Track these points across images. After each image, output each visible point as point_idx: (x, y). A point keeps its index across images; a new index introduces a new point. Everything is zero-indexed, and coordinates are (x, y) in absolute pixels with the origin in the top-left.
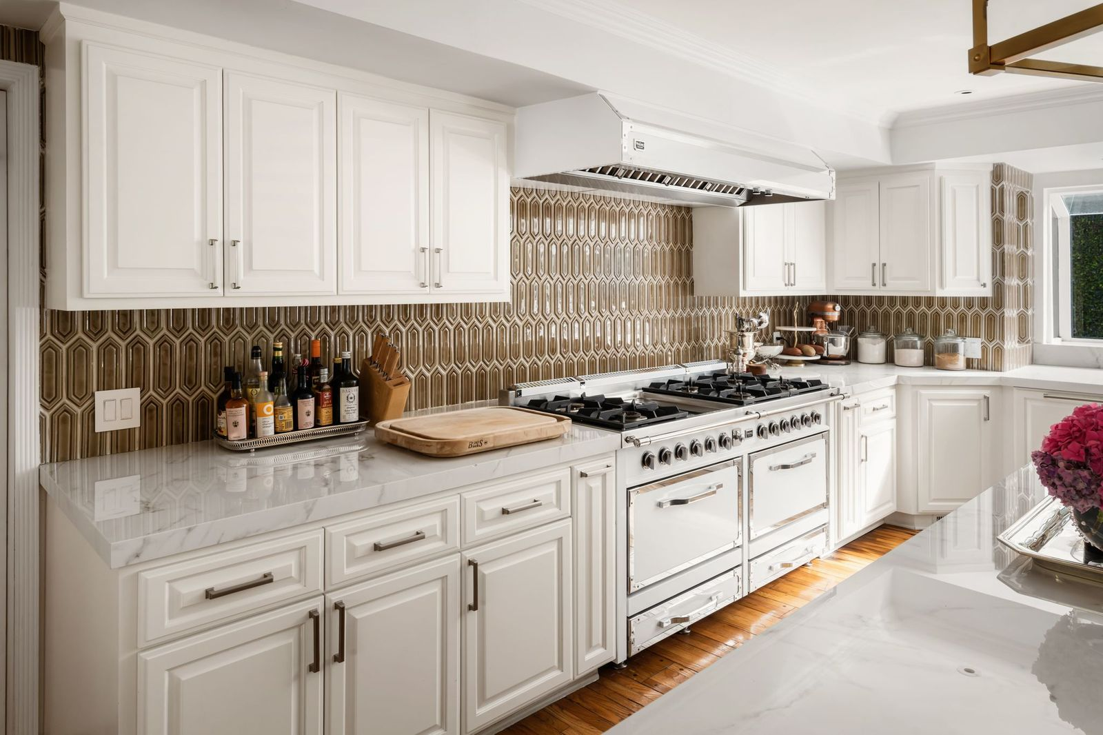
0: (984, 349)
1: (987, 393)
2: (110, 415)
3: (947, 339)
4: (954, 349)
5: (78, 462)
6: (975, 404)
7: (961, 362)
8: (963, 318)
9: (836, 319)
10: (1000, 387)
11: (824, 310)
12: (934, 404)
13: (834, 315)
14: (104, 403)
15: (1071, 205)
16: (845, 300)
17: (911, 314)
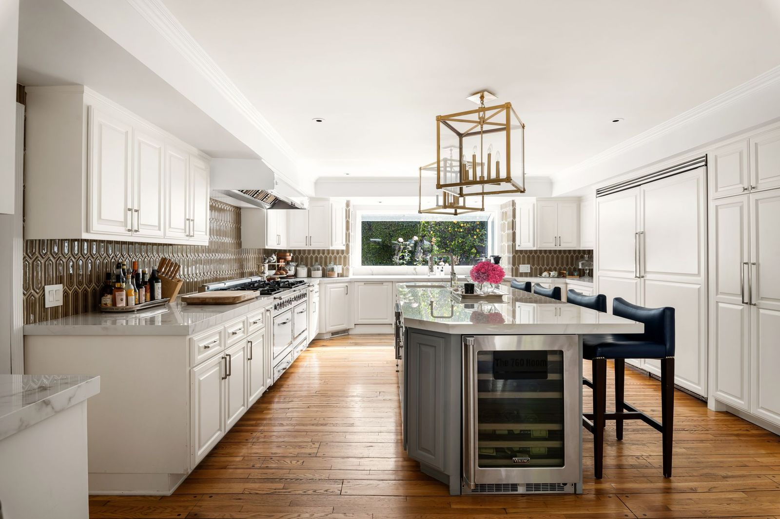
0: (343, 269)
1: (347, 284)
2: (51, 299)
3: (330, 266)
4: (333, 270)
5: (49, 321)
6: (343, 289)
7: (336, 275)
8: (335, 258)
9: (290, 259)
10: (350, 282)
11: (286, 256)
12: (332, 290)
13: (289, 258)
14: (49, 292)
15: (363, 217)
16: (294, 252)
17: (316, 257)
